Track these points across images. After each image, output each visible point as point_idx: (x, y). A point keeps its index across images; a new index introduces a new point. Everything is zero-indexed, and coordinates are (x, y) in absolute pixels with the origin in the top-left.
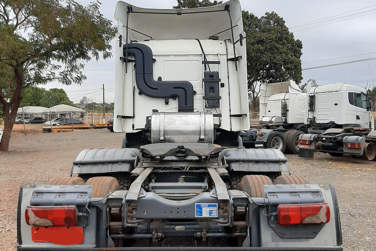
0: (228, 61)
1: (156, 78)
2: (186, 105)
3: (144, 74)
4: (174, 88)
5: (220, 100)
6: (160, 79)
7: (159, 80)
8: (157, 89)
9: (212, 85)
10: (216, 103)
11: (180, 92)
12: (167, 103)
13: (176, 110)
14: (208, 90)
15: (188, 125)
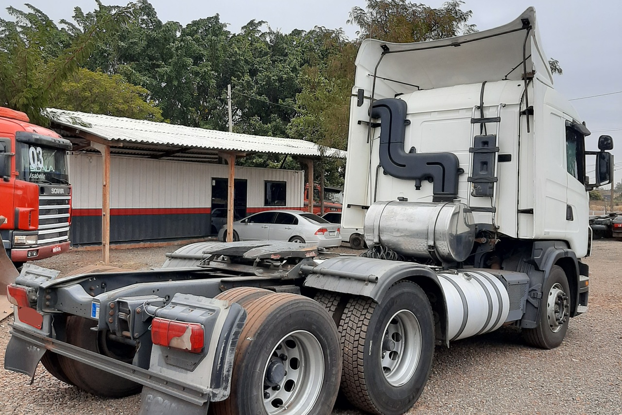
0: (520, 116)
1: (407, 150)
2: (443, 191)
3: (389, 143)
4: (428, 164)
5: (495, 183)
6: (413, 150)
7: (410, 152)
8: (404, 166)
9: (484, 158)
10: (488, 189)
11: (435, 171)
12: (418, 188)
13: (431, 199)
14: (479, 165)
15: (412, 222)
